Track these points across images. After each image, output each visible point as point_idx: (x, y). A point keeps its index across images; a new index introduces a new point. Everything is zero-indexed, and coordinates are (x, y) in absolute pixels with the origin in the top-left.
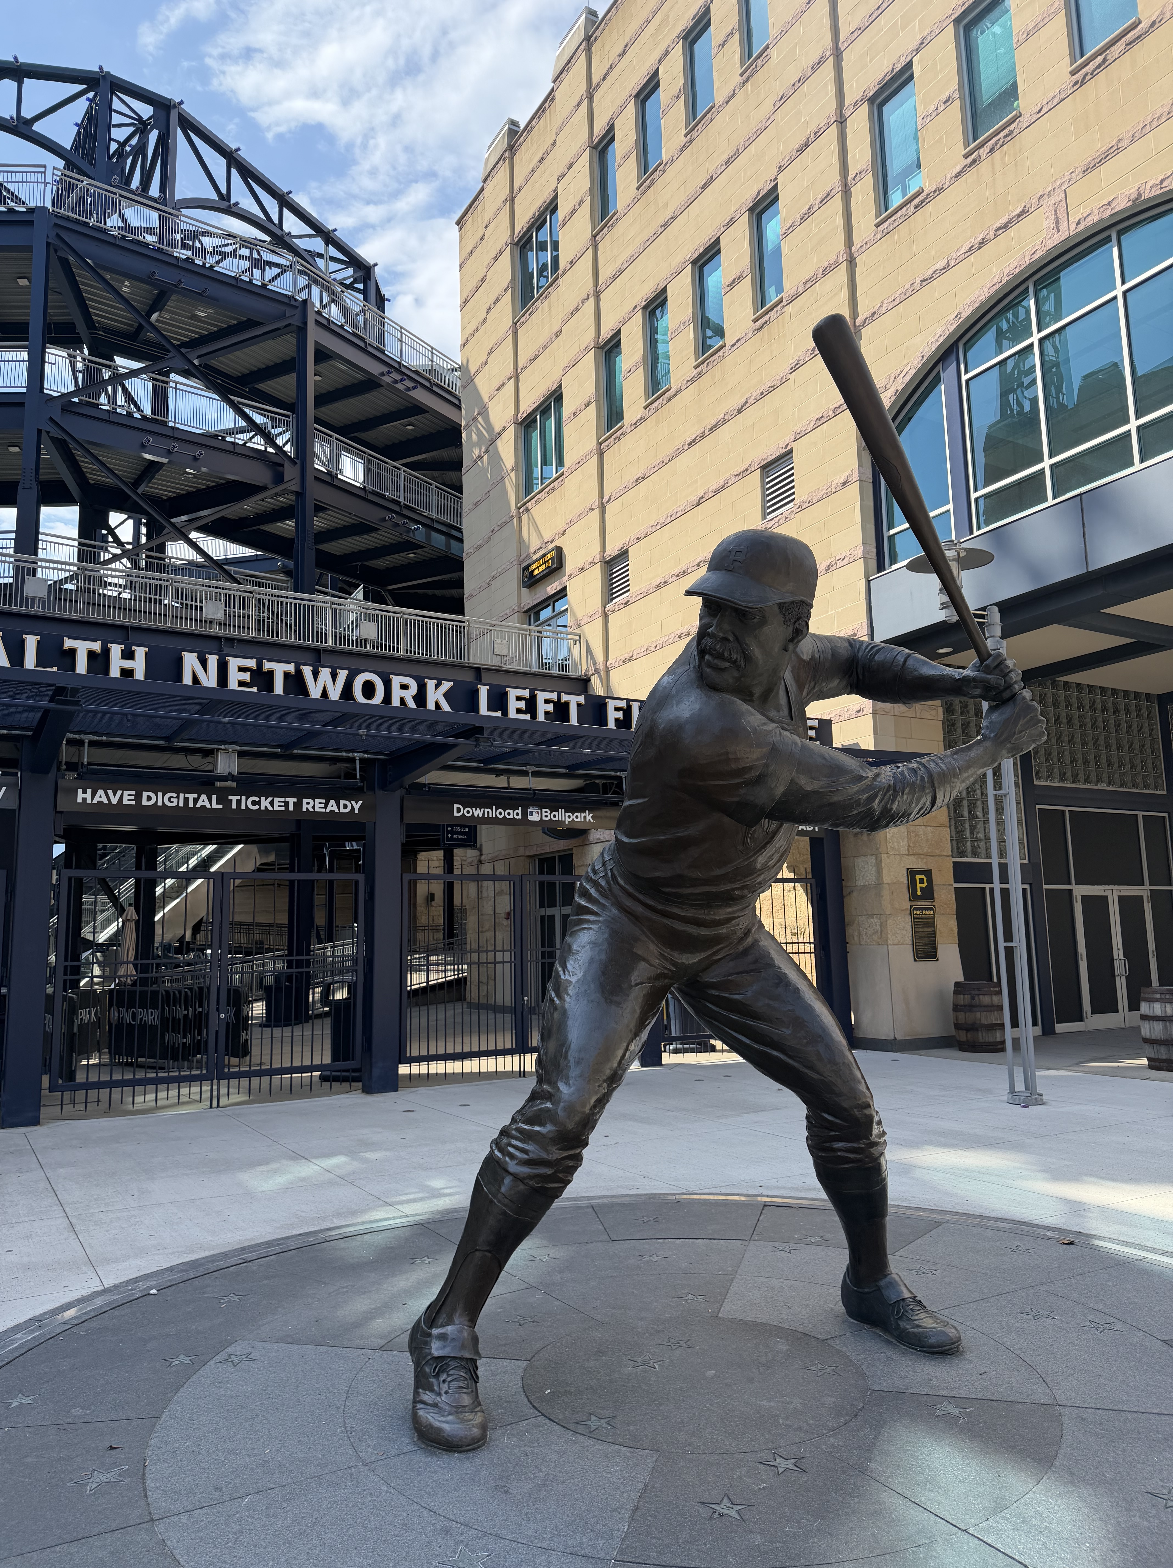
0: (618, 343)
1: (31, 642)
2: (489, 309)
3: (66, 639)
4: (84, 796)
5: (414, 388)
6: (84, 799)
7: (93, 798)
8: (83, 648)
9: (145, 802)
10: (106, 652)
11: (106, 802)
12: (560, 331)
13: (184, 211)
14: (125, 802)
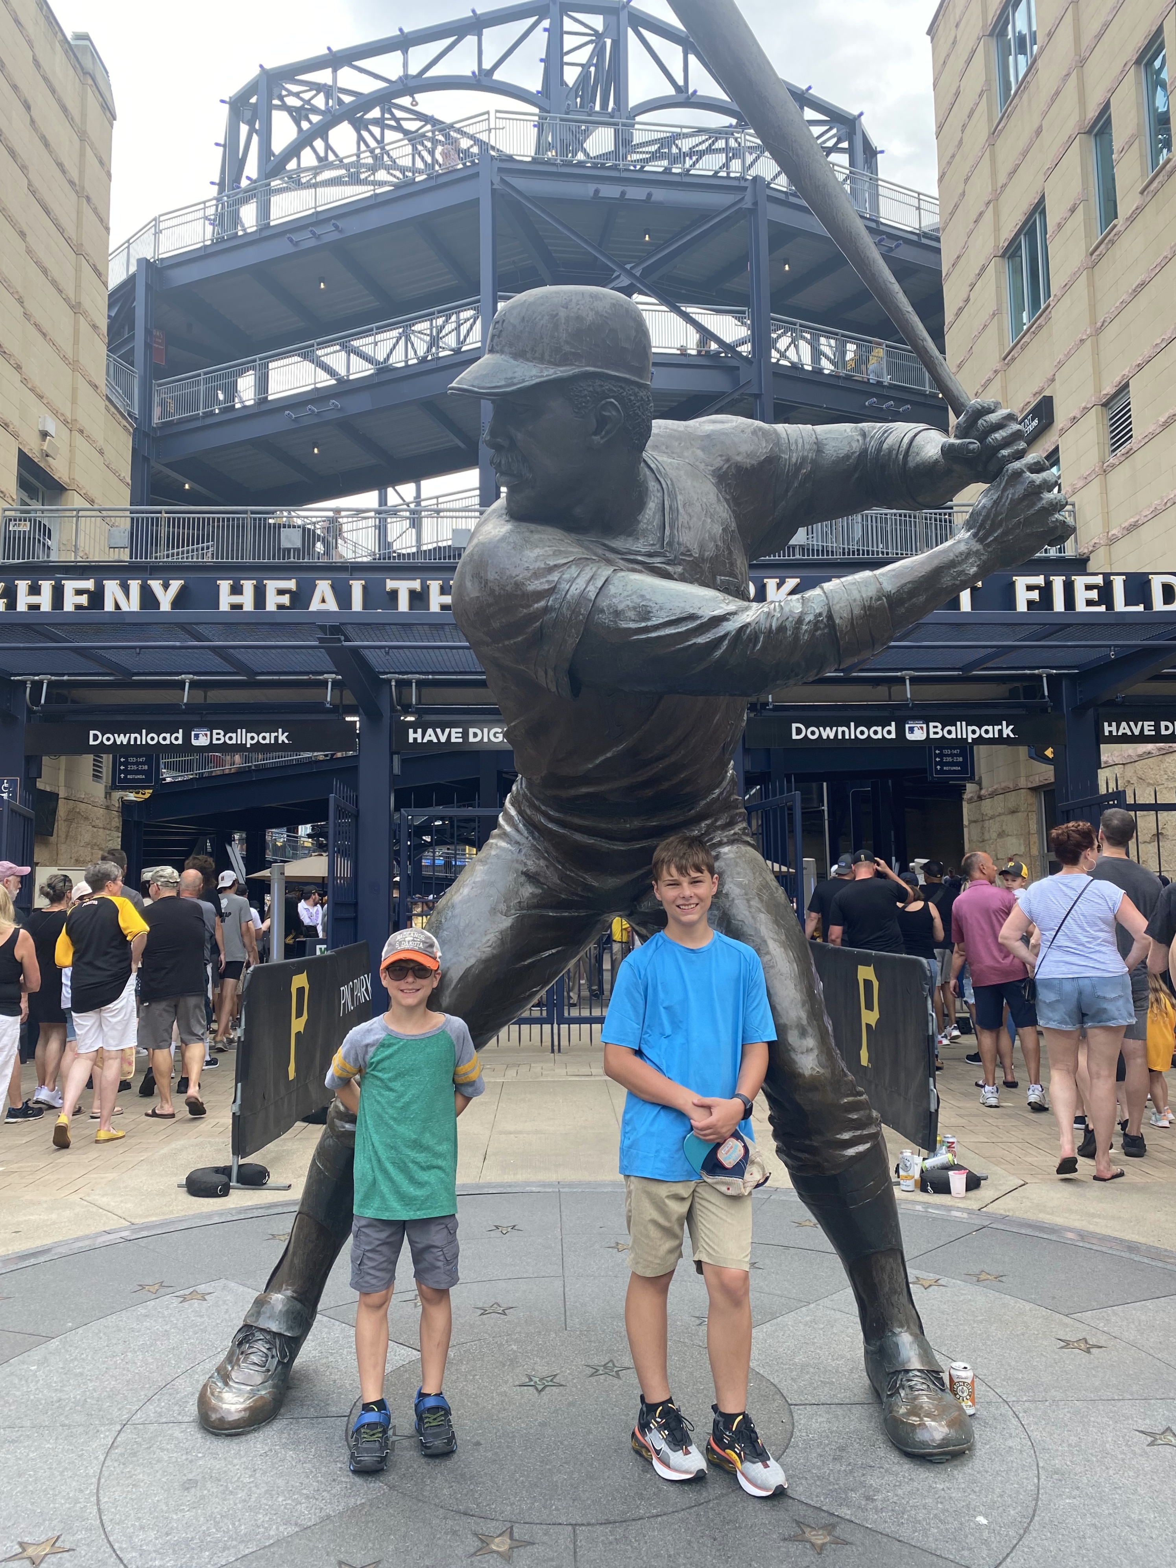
0: (1108, 122)
1: (357, 588)
2: (964, 126)
3: (388, 581)
4: (415, 736)
5: (897, 246)
6: (415, 739)
7: (423, 737)
8: (403, 587)
9: (471, 739)
10: (426, 589)
11: (435, 741)
12: (1041, 127)
13: (638, 119)
14: (453, 740)
